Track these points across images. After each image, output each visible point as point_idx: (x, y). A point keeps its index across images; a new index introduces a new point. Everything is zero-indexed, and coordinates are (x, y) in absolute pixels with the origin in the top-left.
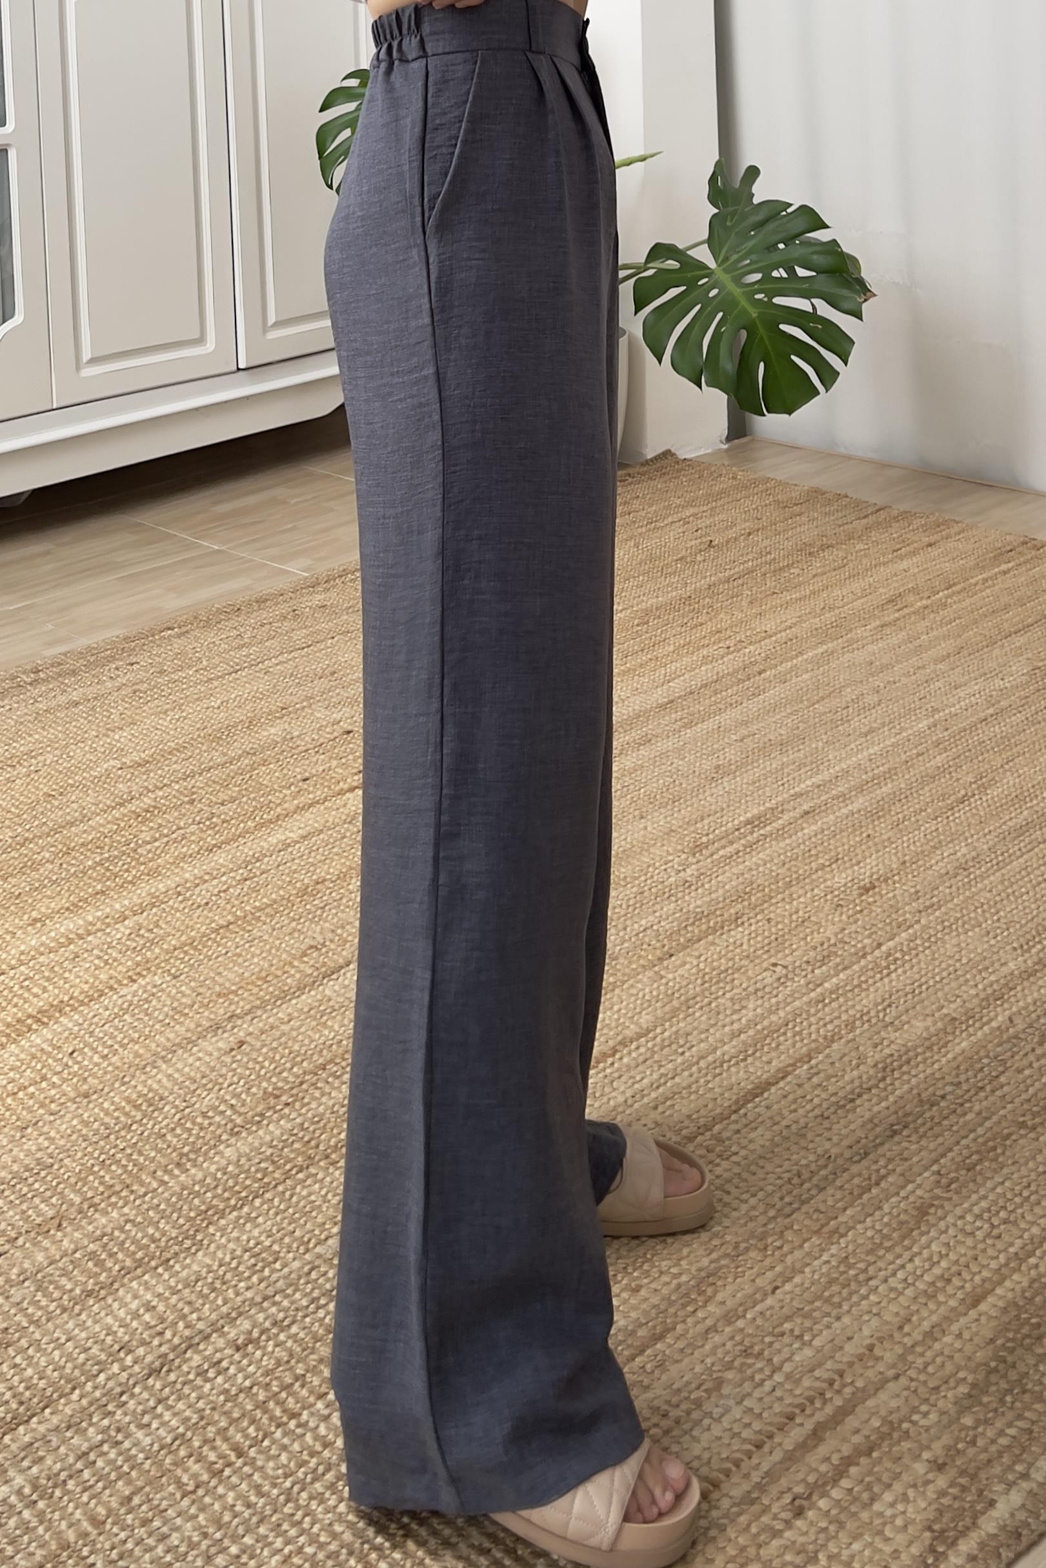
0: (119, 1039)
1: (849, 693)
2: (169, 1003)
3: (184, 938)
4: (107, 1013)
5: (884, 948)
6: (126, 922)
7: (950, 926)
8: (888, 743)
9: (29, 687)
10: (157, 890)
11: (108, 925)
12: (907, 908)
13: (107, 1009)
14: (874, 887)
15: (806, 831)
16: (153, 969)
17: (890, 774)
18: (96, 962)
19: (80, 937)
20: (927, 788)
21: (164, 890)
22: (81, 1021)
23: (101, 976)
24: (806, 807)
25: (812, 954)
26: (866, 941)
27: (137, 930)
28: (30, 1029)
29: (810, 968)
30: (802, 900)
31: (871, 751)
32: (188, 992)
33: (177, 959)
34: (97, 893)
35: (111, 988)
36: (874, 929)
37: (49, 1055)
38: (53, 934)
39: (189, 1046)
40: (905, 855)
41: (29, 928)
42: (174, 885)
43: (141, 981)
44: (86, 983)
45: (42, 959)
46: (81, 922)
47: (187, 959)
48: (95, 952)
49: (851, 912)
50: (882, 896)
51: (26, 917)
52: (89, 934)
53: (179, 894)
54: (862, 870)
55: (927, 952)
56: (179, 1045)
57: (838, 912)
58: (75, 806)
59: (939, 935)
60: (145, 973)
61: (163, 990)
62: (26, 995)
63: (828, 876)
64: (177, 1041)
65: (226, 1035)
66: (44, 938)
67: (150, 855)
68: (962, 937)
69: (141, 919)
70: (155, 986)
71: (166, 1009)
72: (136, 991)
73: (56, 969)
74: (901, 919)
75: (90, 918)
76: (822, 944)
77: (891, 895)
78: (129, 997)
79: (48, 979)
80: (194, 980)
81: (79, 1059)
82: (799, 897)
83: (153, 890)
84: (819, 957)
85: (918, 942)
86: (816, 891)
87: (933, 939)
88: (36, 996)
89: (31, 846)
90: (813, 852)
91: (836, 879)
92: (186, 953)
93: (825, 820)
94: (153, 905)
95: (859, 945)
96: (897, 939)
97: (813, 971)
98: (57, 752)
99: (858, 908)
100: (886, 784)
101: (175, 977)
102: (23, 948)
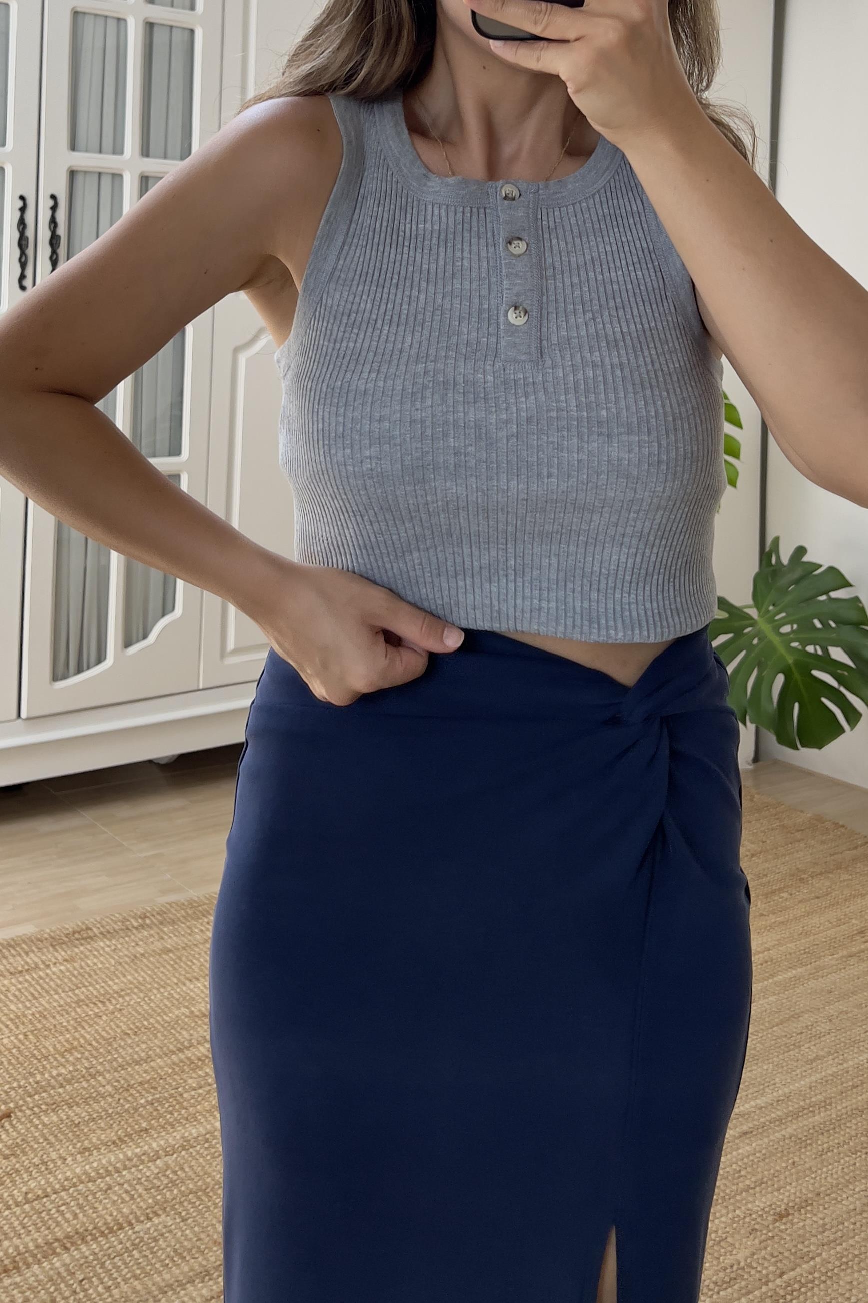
0: (124, 1273)
1: (807, 1019)
2: (173, 1244)
3: (200, 1183)
4: (121, 1246)
5: (785, 1277)
6: (158, 1162)
7: (847, 1263)
8: (829, 1072)
9: (135, 931)
10: (191, 1134)
11: (143, 1162)
12: (813, 1240)
13: (121, 1243)
14: (789, 1215)
15: (741, 1151)
16: (168, 1209)
17: (826, 1104)
18: (124, 1196)
19: (118, 1171)
20: (854, 1121)
21: (195, 1135)
22: (97, 1251)
23: (125, 1210)
24: (745, 1128)
25: (722, 1275)
26: (772, 1269)
27: (163, 1172)
28: (55, 1253)
29: (717, 1289)
30: (723, 1219)
31: (813, 1078)
32: (191, 1236)
33: (190, 1203)
34: (141, 1131)
35: (131, 1224)
36: (781, 1257)
37: (63, 1280)
38: (95, 1165)
39: (179, 1289)
40: (821, 1186)
41: (79, 1156)
42: (204, 1132)
43: (156, 1221)
44: (111, 1215)
45: (81, 1187)
46: (121, 1156)
47: (198, 1203)
48: (126, 1186)
49: (764, 1237)
50: (793, 1224)
51: (79, 1145)
52: (125, 1170)
53: (207, 1141)
54: (781, 1197)
55: (822, 1286)
56: (170, 1286)
57: (752, 1237)
58: (144, 1046)
59: (836, 1271)
60: (160, 1212)
61: (170, 1232)
62: (60, 1219)
63: (751, 1199)
64: (171, 1282)
65: (211, 1283)
66: (87, 1167)
67: (193, 1101)
68: (856, 1275)
69: (170, 1160)
70: (166, 1227)
71: (169, 1250)
72: (149, 1229)
73: (90, 1198)
74: (806, 1250)
75: (130, 1154)
76: (732, 1267)
77: (802, 1224)
78: (142, 1234)
79: (81, 1207)
80: (199, 1225)
81: (87, 1287)
82: (722, 1216)
83: (187, 1135)
84: (727, 1279)
85: (817, 1275)
86: (738, 1212)
87: (829, 1274)
88: (67, 1221)
89: (100, 1078)
90: (743, 1173)
91: (757, 1203)
92: (199, 1198)
93: (760, 1142)
94: (184, 1148)
95: (764, 1272)
96: (798, 1270)
97: (719, 1293)
98: (142, 995)
99: (770, 1234)
100: (820, 1113)
101: (184, 1220)
102: (69, 1174)
